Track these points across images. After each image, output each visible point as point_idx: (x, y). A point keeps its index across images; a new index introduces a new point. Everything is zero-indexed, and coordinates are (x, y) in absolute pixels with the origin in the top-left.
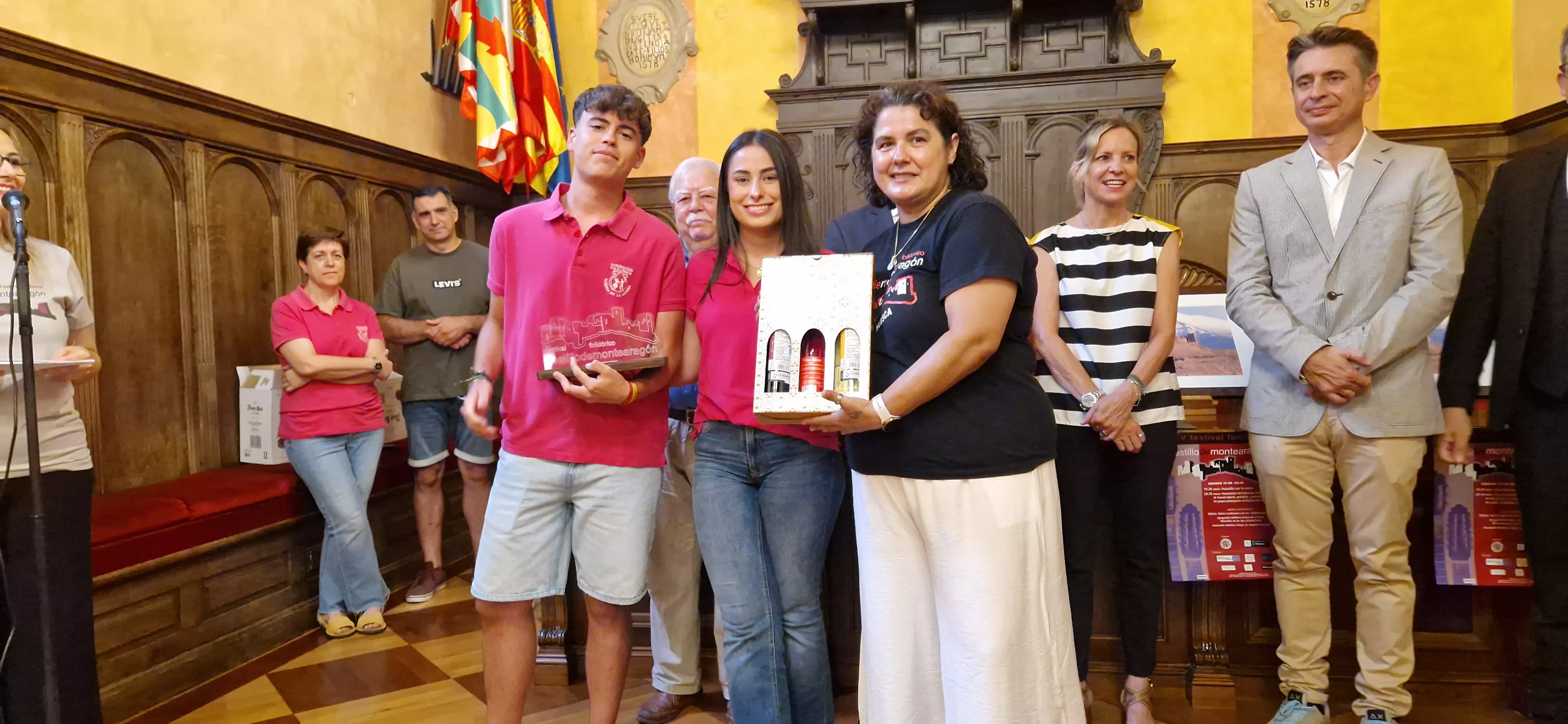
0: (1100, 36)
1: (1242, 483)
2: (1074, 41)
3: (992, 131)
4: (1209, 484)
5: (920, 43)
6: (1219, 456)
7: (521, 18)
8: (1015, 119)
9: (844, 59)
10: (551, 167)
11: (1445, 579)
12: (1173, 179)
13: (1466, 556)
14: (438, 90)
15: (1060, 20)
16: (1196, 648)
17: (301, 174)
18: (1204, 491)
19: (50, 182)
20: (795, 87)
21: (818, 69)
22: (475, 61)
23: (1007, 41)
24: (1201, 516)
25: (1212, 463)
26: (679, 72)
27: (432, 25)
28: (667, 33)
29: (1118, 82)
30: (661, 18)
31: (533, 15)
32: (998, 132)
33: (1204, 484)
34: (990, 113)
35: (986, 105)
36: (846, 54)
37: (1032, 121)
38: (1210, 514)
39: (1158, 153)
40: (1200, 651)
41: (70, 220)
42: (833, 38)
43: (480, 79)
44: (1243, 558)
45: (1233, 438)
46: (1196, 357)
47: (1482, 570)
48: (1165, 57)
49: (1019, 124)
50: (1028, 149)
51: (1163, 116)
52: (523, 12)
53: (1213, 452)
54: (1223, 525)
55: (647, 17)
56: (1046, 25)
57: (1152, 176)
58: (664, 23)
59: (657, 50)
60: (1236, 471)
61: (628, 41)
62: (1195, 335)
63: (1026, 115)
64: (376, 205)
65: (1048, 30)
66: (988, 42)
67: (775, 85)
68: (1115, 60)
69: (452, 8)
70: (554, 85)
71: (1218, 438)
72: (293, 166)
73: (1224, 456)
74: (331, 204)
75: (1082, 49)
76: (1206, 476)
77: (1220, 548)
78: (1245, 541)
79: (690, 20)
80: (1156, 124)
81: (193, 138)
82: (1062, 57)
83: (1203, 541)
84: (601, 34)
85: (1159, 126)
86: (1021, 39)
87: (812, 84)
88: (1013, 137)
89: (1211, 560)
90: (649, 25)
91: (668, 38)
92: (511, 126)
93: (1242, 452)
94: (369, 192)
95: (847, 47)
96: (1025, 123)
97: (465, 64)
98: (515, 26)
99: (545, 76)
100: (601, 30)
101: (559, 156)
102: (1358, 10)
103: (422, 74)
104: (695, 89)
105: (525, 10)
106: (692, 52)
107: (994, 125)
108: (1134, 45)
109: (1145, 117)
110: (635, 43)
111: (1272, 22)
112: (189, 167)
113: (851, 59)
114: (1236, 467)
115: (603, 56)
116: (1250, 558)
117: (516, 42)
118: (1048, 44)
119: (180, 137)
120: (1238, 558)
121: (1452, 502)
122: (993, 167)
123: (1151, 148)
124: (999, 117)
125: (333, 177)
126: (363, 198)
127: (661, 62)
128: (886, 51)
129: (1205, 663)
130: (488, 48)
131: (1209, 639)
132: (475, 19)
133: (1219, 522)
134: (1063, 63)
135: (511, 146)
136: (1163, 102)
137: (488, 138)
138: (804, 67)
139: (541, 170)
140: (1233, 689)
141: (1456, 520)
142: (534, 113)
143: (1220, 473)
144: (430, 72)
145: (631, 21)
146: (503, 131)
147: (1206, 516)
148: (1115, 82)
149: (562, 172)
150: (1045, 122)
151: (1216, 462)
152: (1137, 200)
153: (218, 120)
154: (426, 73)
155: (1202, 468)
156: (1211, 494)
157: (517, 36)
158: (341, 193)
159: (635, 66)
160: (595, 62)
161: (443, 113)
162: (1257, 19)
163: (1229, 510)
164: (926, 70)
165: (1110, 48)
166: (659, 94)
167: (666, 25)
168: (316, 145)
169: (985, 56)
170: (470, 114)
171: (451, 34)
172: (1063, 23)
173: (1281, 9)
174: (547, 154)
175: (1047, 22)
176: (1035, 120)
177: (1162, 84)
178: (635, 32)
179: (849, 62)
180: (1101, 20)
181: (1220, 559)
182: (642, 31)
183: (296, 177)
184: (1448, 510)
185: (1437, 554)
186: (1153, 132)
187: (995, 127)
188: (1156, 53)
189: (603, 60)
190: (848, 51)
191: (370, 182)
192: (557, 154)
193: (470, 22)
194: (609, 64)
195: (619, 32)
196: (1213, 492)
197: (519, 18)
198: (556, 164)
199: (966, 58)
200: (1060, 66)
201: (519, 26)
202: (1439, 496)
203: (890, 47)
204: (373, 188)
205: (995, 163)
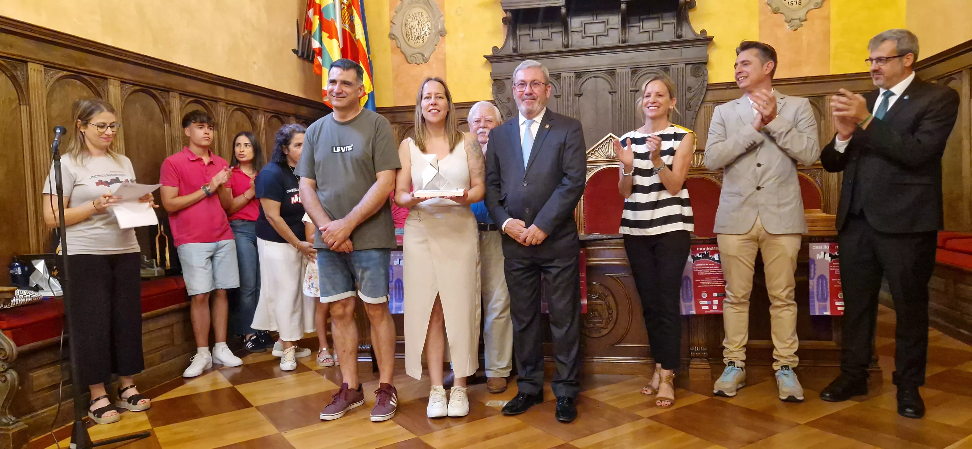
0: (672, 23)
1: (713, 264)
2: (657, 26)
3: (612, 77)
4: (696, 265)
5: (571, 27)
6: (701, 251)
7: (347, 18)
8: (624, 70)
9: (528, 37)
11: (815, 312)
13: (825, 300)
14: (301, 58)
15: (649, 14)
16: (692, 349)
17: (229, 108)
18: (693, 269)
20: (500, 54)
21: (513, 43)
22: (321, 42)
23: (619, 26)
24: (692, 282)
25: (698, 255)
26: (436, 45)
27: (297, 22)
28: (429, 23)
29: (682, 49)
30: (425, 15)
31: (353, 16)
32: (615, 78)
33: (694, 266)
34: (611, 67)
35: (607, 63)
36: (529, 35)
37: (634, 71)
38: (696, 280)
39: (705, 89)
40: (693, 351)
42: (522, 26)
43: (323, 52)
44: (712, 303)
45: (708, 242)
47: (833, 307)
48: (709, 34)
49: (627, 73)
50: (632, 87)
51: (708, 68)
52: (348, 14)
53: (698, 249)
54: (703, 286)
55: (417, 15)
56: (642, 17)
57: (702, 102)
58: (427, 18)
59: (423, 33)
60: (710, 258)
61: (407, 28)
63: (631, 68)
64: (269, 123)
65: (643, 20)
66: (609, 27)
67: (490, 53)
68: (680, 37)
69: (308, 13)
70: (365, 54)
71: (701, 242)
72: (225, 104)
73: (704, 251)
74: (244, 123)
75: (662, 31)
76: (695, 261)
77: (701, 298)
78: (714, 294)
79: (442, 16)
80: (703, 73)
81: (175, 91)
82: (651, 35)
83: (693, 294)
84: (392, 24)
85: (705, 73)
86: (627, 25)
87: (510, 51)
88: (623, 80)
89: (697, 304)
90: (419, 19)
91: (430, 26)
93: (713, 249)
94: (265, 117)
95: (530, 30)
96: (630, 73)
97: (316, 44)
98: (343, 22)
99: (360, 49)
100: (392, 22)
101: (369, 94)
102: (818, 7)
103: (292, 50)
104: (445, 54)
106: (443, 34)
108: (691, 28)
109: (698, 69)
110: (411, 29)
111: (770, 14)
112: (172, 106)
113: (532, 37)
114: (710, 256)
115: (393, 37)
116: (716, 302)
117: (344, 31)
118: (642, 28)
119: (168, 90)
120: (710, 303)
121: (818, 274)
122: (612, 97)
123: (701, 86)
124: (616, 69)
125: (245, 109)
126: (261, 120)
127: (425, 40)
128: (552, 33)
129: (696, 357)
130: (328, 35)
131: (699, 345)
132: (321, 19)
133: (701, 284)
134: (651, 38)
136: (708, 60)
138: (506, 42)
140: (710, 370)
141: (820, 282)
143: (702, 259)
144: (296, 49)
145: (408, 17)
147: (694, 281)
148: (680, 49)
150: (641, 73)
151: (700, 254)
152: (693, 116)
154: (295, 49)
156: (697, 270)
157: (344, 28)
158: (250, 117)
159: (411, 43)
160: (389, 40)
161: (304, 70)
162: (762, 12)
163: (706, 278)
164: (574, 43)
165: (677, 29)
166: (424, 58)
169: (607, 35)
170: (319, 72)
171: (308, 27)
172: (651, 16)
173: (774, 6)
175: (642, 15)
176: (636, 71)
177: (707, 50)
178: (411, 23)
179: (531, 39)
180: (672, 14)
181: (701, 303)
182: (415, 22)
183: (226, 109)
184: (816, 277)
185: (811, 299)
186: (702, 77)
187: (613, 75)
188: (703, 32)
189: (393, 39)
190: (530, 33)
191: (265, 111)
192: (367, 93)
193: (318, 21)
194: (396, 41)
195: (402, 23)
196: (698, 269)
197: (345, 18)
198: (367, 99)
199: (597, 36)
200: (650, 40)
201: (345, 22)
202: (812, 270)
203: (554, 30)
204: (267, 114)
205: (614, 95)
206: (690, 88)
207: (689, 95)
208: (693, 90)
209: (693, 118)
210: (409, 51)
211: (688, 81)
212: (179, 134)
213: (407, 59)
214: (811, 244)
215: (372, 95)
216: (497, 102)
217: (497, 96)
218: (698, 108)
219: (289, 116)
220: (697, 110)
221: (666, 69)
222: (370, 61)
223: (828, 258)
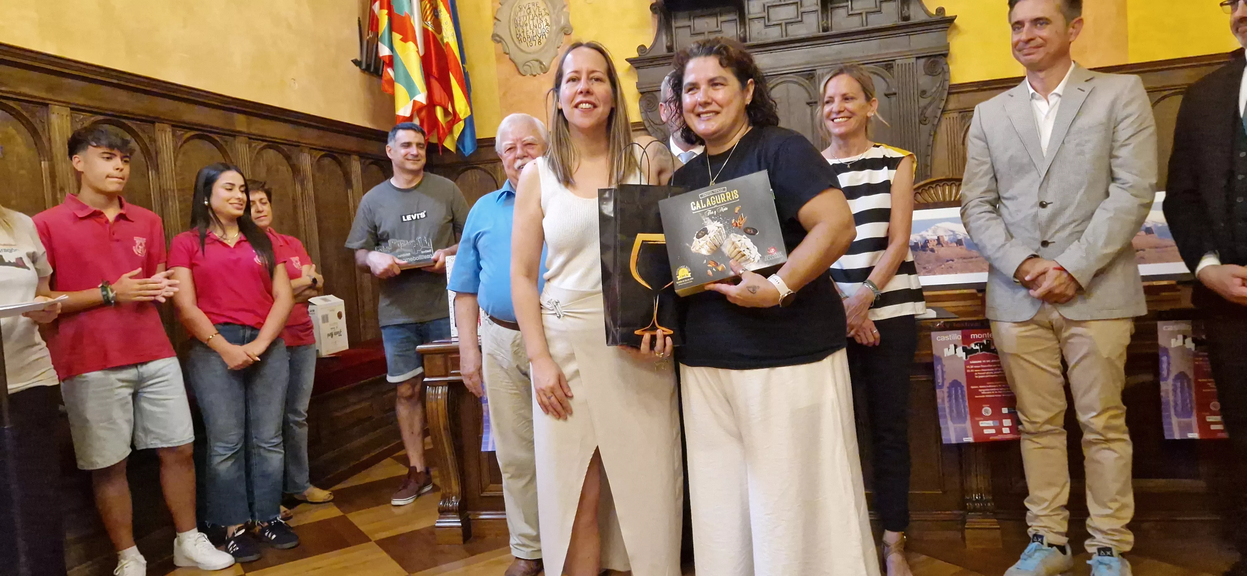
2: (874, 6)
3: (810, 81)
4: (971, 362)
5: (749, 13)
6: (978, 339)
7: (428, 12)
9: (688, 30)
10: (458, 129)
11: (1173, 435)
12: (960, 112)
13: (1189, 415)
14: (366, 72)
16: (968, 498)
17: (254, 145)
18: (966, 369)
19: (44, 160)
20: (648, 56)
21: (667, 38)
22: (392, 48)
23: (819, 8)
24: (965, 389)
25: (973, 346)
27: (359, 21)
28: (547, 17)
29: (911, 36)
30: (542, 5)
31: (439, 9)
32: (815, 82)
33: (967, 363)
34: (809, 67)
35: (803, 61)
36: (690, 26)
38: (972, 387)
39: (946, 93)
40: (970, 500)
41: (62, 190)
42: (678, 14)
43: (395, 61)
44: (1001, 423)
46: (964, 258)
47: (1204, 425)
48: (949, 13)
51: (949, 62)
52: (430, 7)
53: (973, 336)
54: (983, 396)
55: (531, 6)
57: (942, 111)
58: (544, 9)
59: (540, 32)
61: (516, 25)
62: (963, 240)
64: (318, 166)
66: (803, 9)
67: (635, 54)
68: (906, 18)
69: (373, 7)
70: (459, 63)
71: (975, 325)
72: (247, 139)
73: (982, 339)
74: (280, 167)
75: (880, 11)
76: (969, 356)
77: (982, 415)
78: (1003, 409)
79: (565, 6)
80: (943, 69)
81: (162, 121)
82: (865, 19)
83: (967, 410)
84: (496, 21)
85: (946, 70)
86: (830, 6)
87: (664, 51)
89: (975, 425)
90: (533, 12)
91: (548, 21)
92: (421, 98)
94: (311, 157)
97: (384, 51)
98: (424, 18)
99: (451, 57)
100: (495, 18)
101: (465, 120)
103: (352, 61)
105: (431, 5)
106: (568, 31)
107: (811, 76)
108: (922, 5)
109: (935, 64)
110: (522, 27)
112: (159, 143)
113: (694, 30)
115: (498, 38)
116: (1007, 422)
117: (425, 31)
118: (852, 9)
119: (151, 120)
120: (997, 423)
121: (1174, 371)
122: (811, 110)
123: (941, 88)
124: (815, 70)
125: (280, 146)
126: (306, 161)
127: (543, 41)
128: (722, 22)
129: (975, 510)
130: (401, 37)
131: (978, 491)
132: (390, 14)
133: (980, 394)
134: (865, 23)
135: (423, 113)
136: (948, 50)
137: (404, 109)
138: (656, 39)
139: (450, 131)
140: (998, 531)
141: (1179, 384)
142: (442, 86)
143: (979, 353)
144: (359, 59)
145: (518, 9)
146: (414, 101)
147: (969, 389)
148: (908, 37)
149: (468, 132)
151: (976, 344)
152: (931, 132)
153: (182, 106)
154: (356, 60)
155: (964, 349)
156: (972, 371)
157: (426, 26)
158: (288, 158)
159: (523, 46)
160: (493, 44)
161: (371, 90)
163: (988, 383)
164: (754, 34)
165: (903, 8)
166: (543, 66)
167: (546, 11)
168: (263, 121)
169: (801, 21)
170: (390, 90)
171: (374, 27)
174: (454, 118)
177: (946, 36)
178: (522, 18)
179: (692, 32)
181: (983, 424)
182: (528, 18)
183: (250, 146)
184: (1172, 376)
185: (1164, 414)
186: (941, 76)
187: (812, 78)
188: (941, 10)
189: (499, 42)
190: (691, 23)
191: (311, 148)
192: (463, 118)
193: (387, 17)
194: (502, 44)
195: (510, 19)
196: (974, 369)
197: (426, 12)
198: (463, 126)
199: (786, 24)
200: (863, 26)
201: (427, 18)
202: (1165, 366)
203: (724, 18)
204: (315, 153)
205: (814, 107)
206: (924, 92)
207: (923, 102)
208: (928, 94)
209: (930, 135)
210: (520, 58)
211: (920, 82)
212: (174, 187)
213: (518, 70)
214: (1160, 324)
215: (470, 121)
216: (647, 124)
217: (647, 115)
218: (937, 120)
219: (350, 155)
220: (936, 123)
221: (889, 66)
222: (466, 74)
223: (1190, 344)
